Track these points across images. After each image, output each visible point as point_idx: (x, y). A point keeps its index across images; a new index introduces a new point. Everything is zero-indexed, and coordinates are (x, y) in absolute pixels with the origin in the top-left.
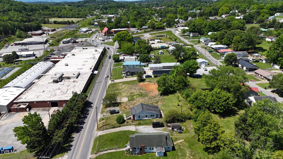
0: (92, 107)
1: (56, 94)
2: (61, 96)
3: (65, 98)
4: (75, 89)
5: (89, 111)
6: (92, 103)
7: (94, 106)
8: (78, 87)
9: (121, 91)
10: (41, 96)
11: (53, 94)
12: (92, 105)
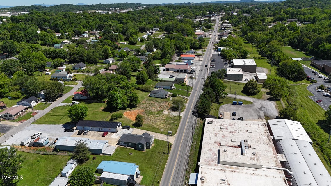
0: (193, 111)
1: (231, 126)
2: (224, 123)
3: (218, 121)
4: (214, 131)
5: (194, 109)
6: (193, 114)
7: (190, 112)
8: (211, 133)
9: (165, 121)
10: (245, 126)
11: (233, 126)
12: (193, 113)
